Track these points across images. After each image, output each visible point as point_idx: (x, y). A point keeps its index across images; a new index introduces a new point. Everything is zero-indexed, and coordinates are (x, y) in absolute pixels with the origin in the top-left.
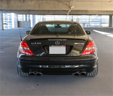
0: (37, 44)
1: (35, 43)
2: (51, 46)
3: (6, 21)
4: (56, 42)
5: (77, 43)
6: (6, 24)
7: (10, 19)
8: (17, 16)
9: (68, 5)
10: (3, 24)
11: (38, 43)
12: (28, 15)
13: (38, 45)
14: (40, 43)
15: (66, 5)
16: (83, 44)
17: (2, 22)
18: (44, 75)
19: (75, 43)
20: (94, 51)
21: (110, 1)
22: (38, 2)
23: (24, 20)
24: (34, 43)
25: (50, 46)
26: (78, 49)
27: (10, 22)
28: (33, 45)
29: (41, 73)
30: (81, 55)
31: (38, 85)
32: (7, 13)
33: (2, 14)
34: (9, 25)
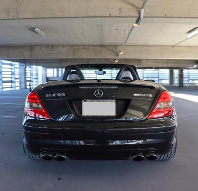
0: (57, 97)
1: (54, 95)
2: (85, 101)
3: (31, 77)
4: (97, 93)
5: (138, 95)
6: (30, 81)
7: (37, 75)
8: (46, 71)
9: (115, 51)
10: (26, 81)
11: (59, 95)
12: (60, 69)
13: (59, 97)
14: (64, 94)
15: (113, 51)
16: (151, 96)
17: (25, 78)
18: (73, 159)
19: (135, 95)
20: (173, 111)
21: (173, 46)
22: (72, 48)
23: (55, 75)
24: (52, 95)
25: (83, 101)
26: (139, 107)
27: (36, 79)
28: (49, 97)
29: (66, 156)
30: (147, 119)
31: (59, 179)
32: (31, 66)
33: (26, 67)
34: (34, 83)
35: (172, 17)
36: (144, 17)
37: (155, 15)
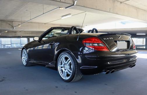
9: (11, 24)
15: (10, 25)
35: (87, 7)
36: (76, 5)
37: (80, 5)
